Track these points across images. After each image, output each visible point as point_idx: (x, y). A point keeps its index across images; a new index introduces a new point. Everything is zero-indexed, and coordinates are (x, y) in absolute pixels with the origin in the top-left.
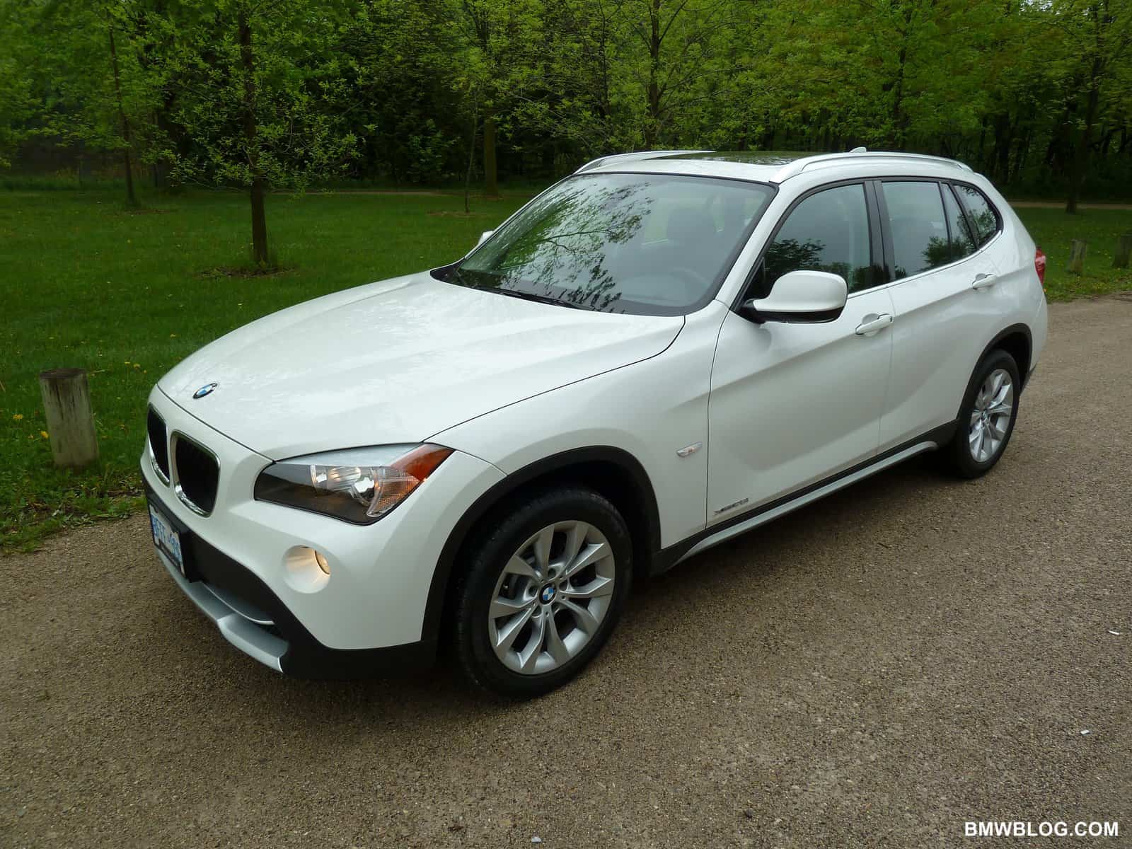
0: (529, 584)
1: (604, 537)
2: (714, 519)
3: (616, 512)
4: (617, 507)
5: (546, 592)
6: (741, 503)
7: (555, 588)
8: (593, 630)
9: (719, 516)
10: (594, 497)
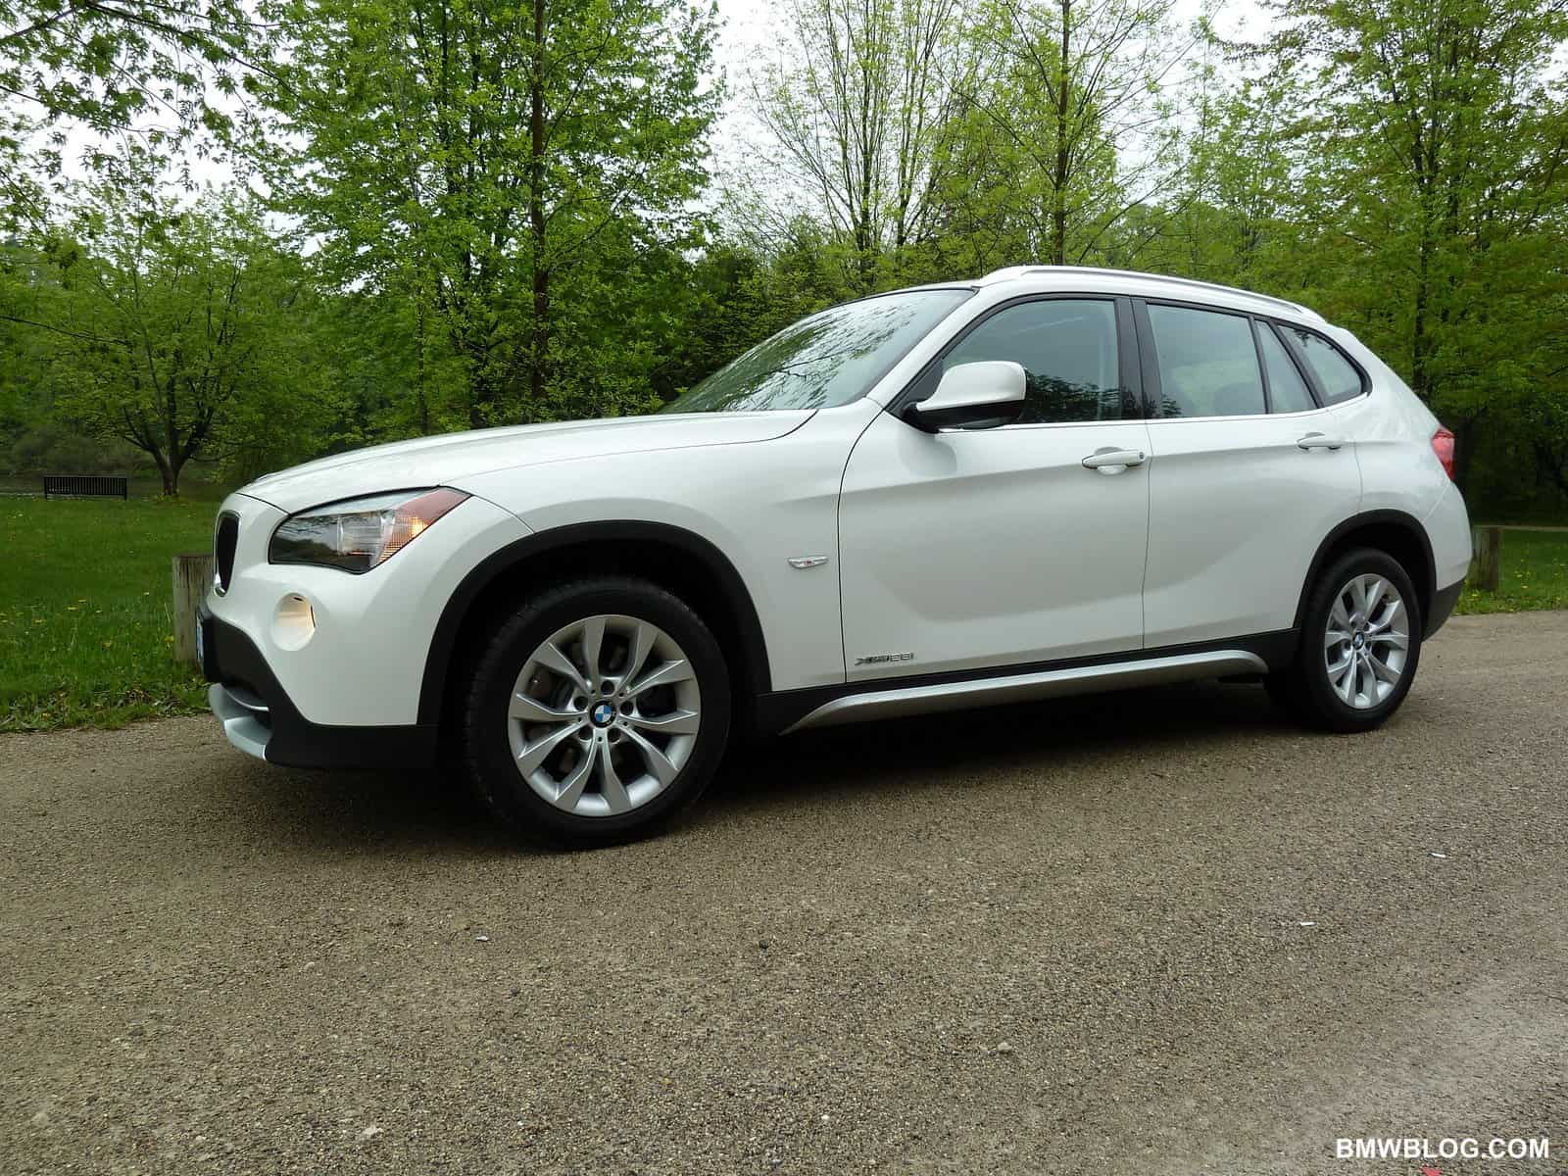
0: (576, 694)
1: (681, 652)
2: (858, 673)
3: (701, 623)
4: (702, 615)
5: (600, 710)
6: (901, 657)
7: (614, 709)
8: (669, 779)
9: (865, 667)
10: (666, 595)
